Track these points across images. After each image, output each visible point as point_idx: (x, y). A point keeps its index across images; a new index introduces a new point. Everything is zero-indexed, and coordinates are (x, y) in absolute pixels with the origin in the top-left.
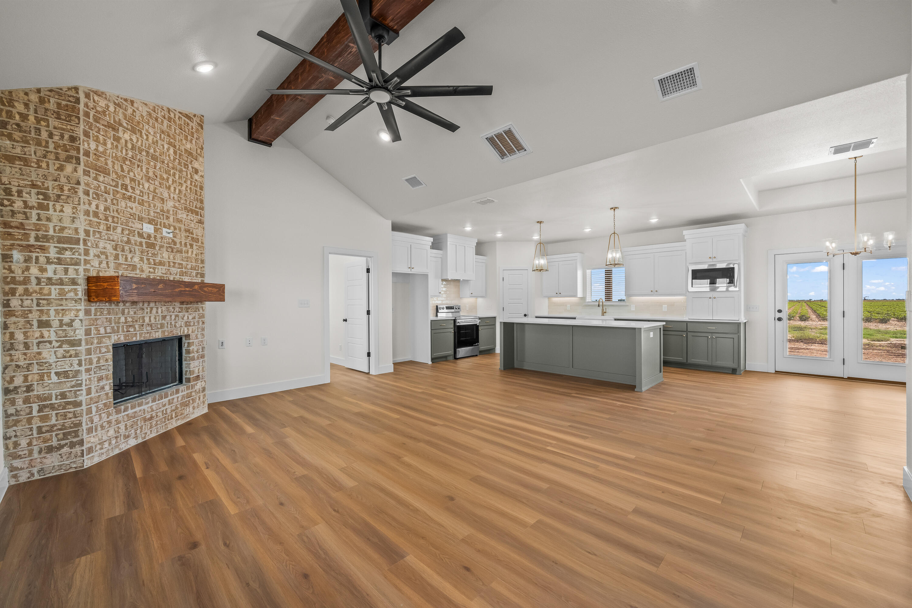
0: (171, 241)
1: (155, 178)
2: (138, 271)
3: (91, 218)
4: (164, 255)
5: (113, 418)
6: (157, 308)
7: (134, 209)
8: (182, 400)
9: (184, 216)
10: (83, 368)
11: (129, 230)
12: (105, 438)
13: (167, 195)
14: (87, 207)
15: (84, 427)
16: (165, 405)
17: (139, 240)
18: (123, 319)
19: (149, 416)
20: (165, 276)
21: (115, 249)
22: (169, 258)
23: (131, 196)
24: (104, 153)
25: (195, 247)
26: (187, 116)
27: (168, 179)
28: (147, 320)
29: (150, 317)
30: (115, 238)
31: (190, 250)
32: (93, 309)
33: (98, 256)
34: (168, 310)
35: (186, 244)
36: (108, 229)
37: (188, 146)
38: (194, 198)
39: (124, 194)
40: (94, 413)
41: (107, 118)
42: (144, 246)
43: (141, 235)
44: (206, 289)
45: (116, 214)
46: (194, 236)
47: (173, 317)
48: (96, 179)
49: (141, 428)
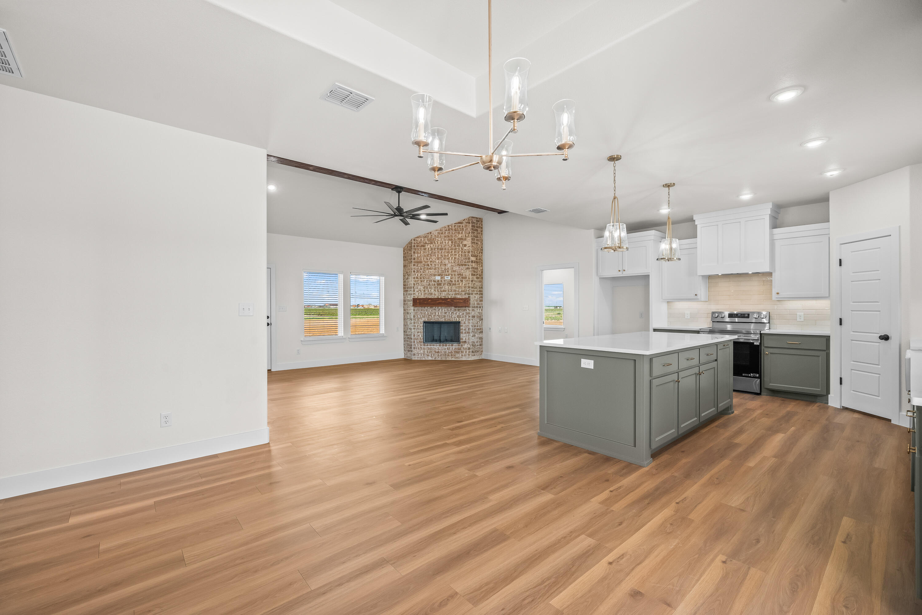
0: (449, 281)
1: (442, 257)
2: (433, 295)
3: (416, 279)
4: (446, 287)
5: (423, 347)
6: (442, 309)
7: (432, 272)
8: (455, 349)
9: (458, 268)
10: (413, 328)
11: (429, 280)
12: (419, 353)
13: (448, 262)
14: (414, 276)
15: (413, 347)
16: (445, 349)
17: (434, 283)
18: (427, 313)
19: (437, 351)
20: (446, 296)
21: (424, 288)
22: (448, 288)
23: (430, 268)
24: (420, 256)
25: (464, 281)
26: (459, 223)
27: (448, 255)
28: (437, 314)
29: (438, 313)
30: (424, 284)
31: (461, 284)
32: (416, 309)
33: (418, 291)
34: (448, 310)
35: (458, 281)
36: (421, 281)
37: (460, 236)
38: (464, 259)
39: (428, 268)
40: (416, 343)
41: (421, 244)
42: (436, 285)
43: (434, 281)
44: (455, 301)
45: (424, 276)
46: (464, 276)
47: (450, 313)
48: (417, 266)
49: (434, 354)
